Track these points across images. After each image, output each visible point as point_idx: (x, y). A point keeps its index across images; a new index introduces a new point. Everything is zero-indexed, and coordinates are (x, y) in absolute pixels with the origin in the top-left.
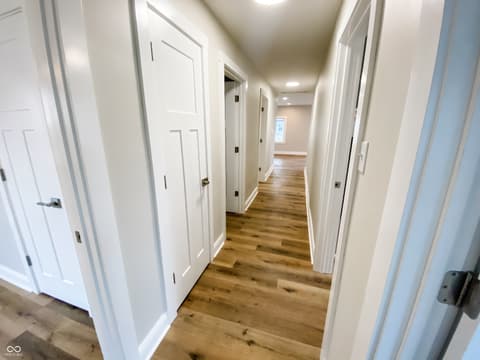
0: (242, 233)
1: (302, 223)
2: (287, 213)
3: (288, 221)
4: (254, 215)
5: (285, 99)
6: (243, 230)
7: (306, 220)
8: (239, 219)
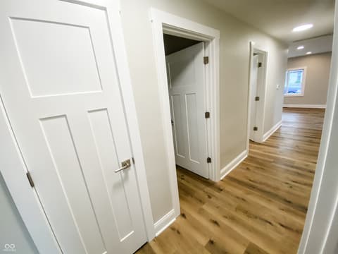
0: (201, 212)
1: (295, 220)
2: (276, 196)
3: (273, 210)
4: (228, 188)
5: (301, 48)
6: (204, 207)
7: (304, 217)
8: (208, 189)
